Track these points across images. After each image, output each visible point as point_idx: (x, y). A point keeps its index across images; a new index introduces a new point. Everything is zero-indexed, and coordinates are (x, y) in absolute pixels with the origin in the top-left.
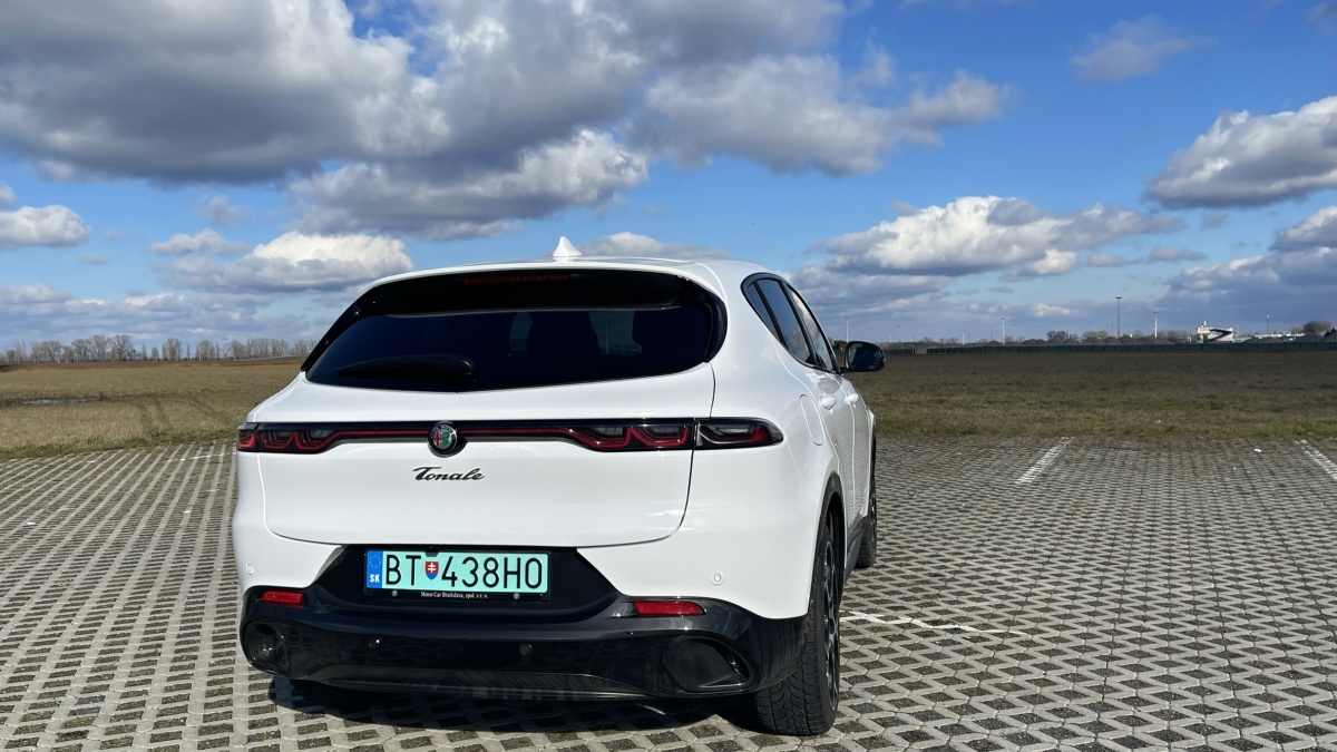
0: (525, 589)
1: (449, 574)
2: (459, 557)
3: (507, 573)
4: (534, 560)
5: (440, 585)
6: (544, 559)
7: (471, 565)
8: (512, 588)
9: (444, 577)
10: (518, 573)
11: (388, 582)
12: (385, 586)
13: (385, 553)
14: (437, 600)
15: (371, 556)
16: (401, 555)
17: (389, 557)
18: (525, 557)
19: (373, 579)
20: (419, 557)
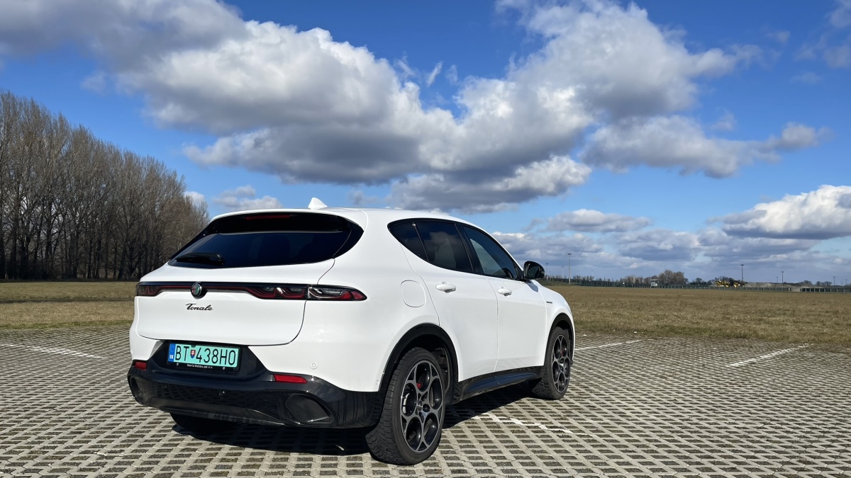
0: (228, 365)
1: (199, 356)
2: (204, 348)
3: (222, 357)
4: (233, 351)
5: (195, 361)
6: (237, 350)
7: (208, 351)
8: (223, 365)
9: (197, 358)
10: (225, 357)
11: (176, 359)
12: (175, 361)
13: (177, 345)
14: (194, 369)
15: (171, 346)
16: (182, 346)
17: (178, 347)
18: (230, 350)
19: (171, 357)
20: (188, 347)
